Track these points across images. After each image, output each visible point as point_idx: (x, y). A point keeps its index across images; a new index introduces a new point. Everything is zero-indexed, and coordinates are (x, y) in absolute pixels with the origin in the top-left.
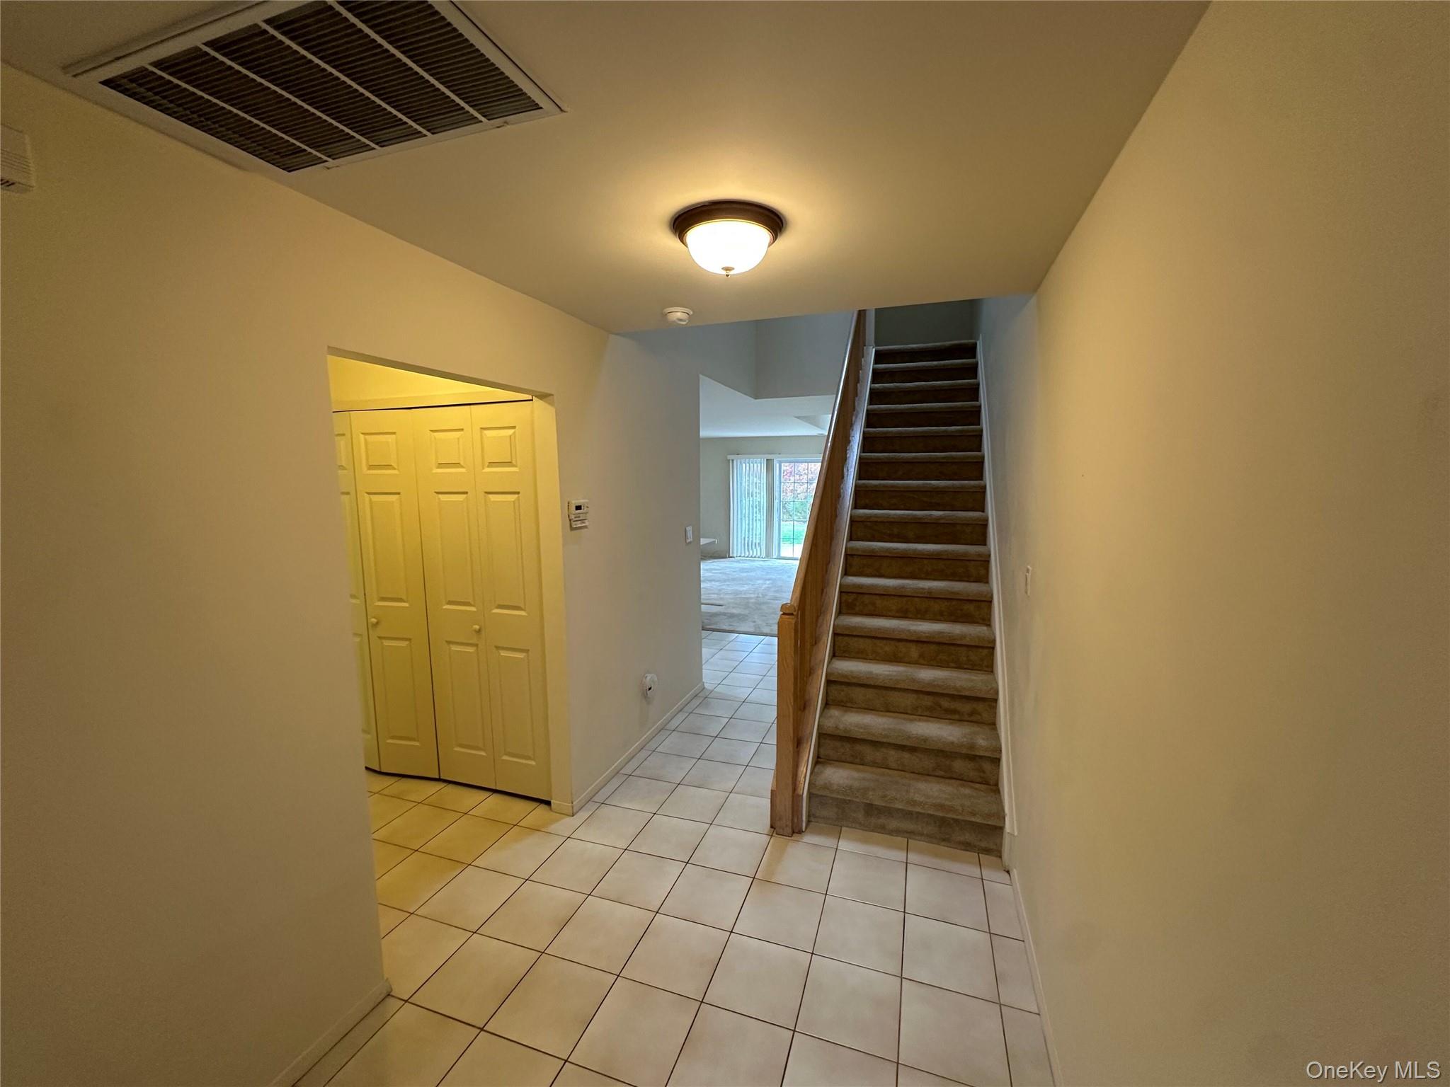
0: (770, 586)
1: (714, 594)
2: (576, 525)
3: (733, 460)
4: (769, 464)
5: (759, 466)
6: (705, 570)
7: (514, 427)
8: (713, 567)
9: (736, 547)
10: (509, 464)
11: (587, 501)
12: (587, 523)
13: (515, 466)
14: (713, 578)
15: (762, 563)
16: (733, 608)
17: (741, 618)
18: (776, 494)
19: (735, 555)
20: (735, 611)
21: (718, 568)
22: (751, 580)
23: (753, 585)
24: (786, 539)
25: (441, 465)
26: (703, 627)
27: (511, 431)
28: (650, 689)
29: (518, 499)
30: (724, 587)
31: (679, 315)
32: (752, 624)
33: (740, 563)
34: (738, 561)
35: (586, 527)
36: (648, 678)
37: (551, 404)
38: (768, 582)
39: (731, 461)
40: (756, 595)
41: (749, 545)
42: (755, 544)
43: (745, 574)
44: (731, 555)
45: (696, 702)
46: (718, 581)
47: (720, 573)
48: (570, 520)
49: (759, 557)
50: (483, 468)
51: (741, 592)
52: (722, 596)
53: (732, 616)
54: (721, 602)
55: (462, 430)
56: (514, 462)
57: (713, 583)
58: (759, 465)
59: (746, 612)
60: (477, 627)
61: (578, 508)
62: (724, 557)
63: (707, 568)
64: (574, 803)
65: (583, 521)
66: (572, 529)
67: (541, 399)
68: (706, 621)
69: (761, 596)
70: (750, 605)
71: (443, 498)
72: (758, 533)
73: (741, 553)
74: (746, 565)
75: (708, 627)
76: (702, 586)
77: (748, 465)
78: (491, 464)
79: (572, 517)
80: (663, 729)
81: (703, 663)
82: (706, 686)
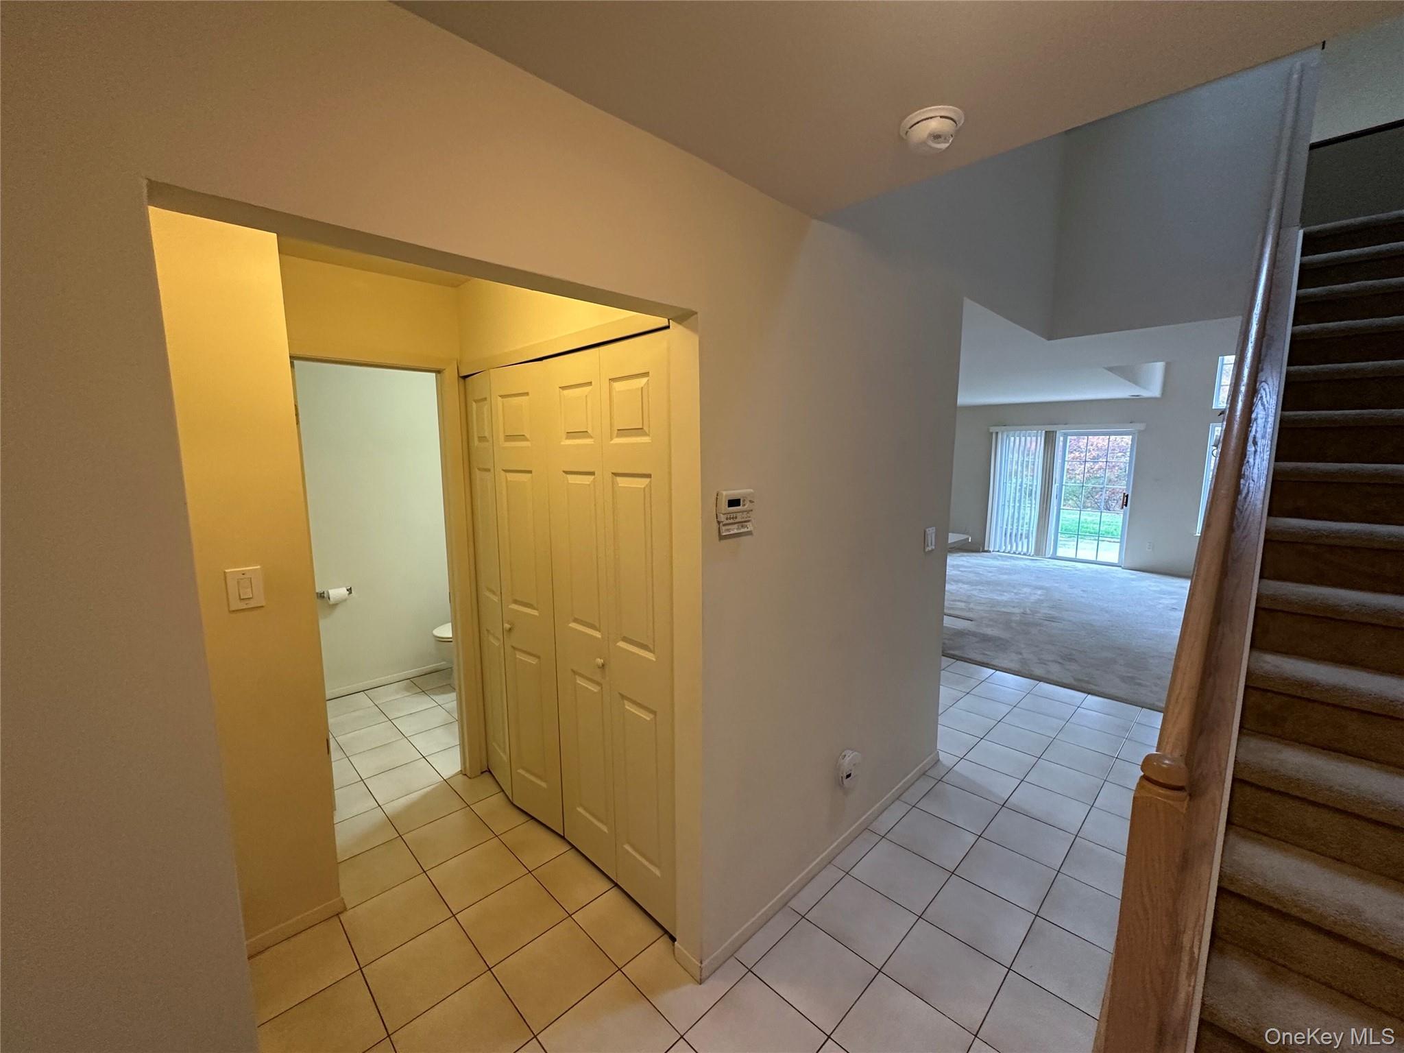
0: (1042, 598)
1: (961, 601)
2: (728, 530)
3: (997, 433)
4: (1050, 439)
5: (1033, 442)
6: (953, 566)
7: (646, 374)
8: (962, 563)
9: (995, 538)
10: (639, 431)
11: (752, 490)
12: (750, 527)
13: (646, 434)
14: (960, 578)
15: (1028, 563)
16: (988, 626)
17: (1000, 645)
18: (1057, 475)
19: (991, 549)
20: (989, 631)
21: (966, 564)
22: (1014, 587)
23: (1016, 594)
24: (1067, 531)
25: (570, 435)
26: (943, 652)
27: (644, 380)
28: (848, 776)
29: (650, 485)
30: (975, 593)
31: (934, 125)
32: (1014, 656)
33: (998, 560)
34: (995, 558)
35: (749, 533)
36: (847, 759)
37: (694, 329)
38: (1039, 592)
39: (994, 436)
40: (1022, 611)
41: (1014, 537)
42: (1021, 535)
43: (1005, 577)
44: (986, 549)
45: (925, 785)
46: (967, 583)
47: (970, 572)
48: (719, 523)
49: (1025, 554)
50: (612, 439)
51: (999, 603)
52: (972, 606)
53: (986, 639)
54: (970, 615)
55: (590, 384)
56: (646, 429)
57: (960, 585)
58: (1034, 439)
59: (1005, 635)
60: (600, 661)
61: (734, 503)
62: (978, 551)
63: (957, 563)
64: (705, 963)
65: (742, 524)
66: (721, 538)
67: (680, 324)
68: (946, 641)
69: (1028, 611)
70: (1014, 625)
71: (572, 479)
72: (1027, 520)
73: (1000, 547)
74: (1008, 564)
75: (952, 652)
76: (946, 588)
77: (1018, 438)
78: (622, 432)
79: (722, 518)
80: (866, 828)
81: (940, 711)
82: (942, 756)
